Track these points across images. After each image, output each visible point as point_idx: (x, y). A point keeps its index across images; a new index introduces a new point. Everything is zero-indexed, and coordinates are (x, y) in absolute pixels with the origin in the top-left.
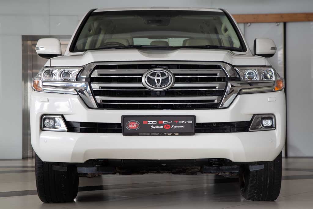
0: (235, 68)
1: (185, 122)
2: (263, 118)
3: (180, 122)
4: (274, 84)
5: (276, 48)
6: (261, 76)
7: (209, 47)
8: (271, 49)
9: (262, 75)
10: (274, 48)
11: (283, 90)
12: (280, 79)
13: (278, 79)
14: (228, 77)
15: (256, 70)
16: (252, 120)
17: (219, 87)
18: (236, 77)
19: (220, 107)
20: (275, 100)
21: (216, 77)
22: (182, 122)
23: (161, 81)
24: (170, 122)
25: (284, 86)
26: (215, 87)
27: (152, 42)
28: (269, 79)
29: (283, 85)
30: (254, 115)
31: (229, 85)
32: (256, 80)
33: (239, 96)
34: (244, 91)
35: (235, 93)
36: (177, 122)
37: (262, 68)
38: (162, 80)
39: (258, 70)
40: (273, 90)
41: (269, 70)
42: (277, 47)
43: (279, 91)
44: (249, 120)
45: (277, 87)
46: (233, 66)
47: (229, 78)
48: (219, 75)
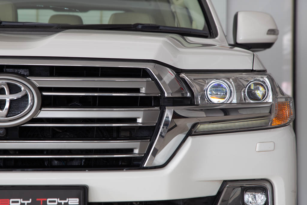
0: (183, 75)
1: (63, 202)
2: (245, 190)
3: (50, 202)
4: (270, 112)
5: (278, 31)
6: (242, 93)
7: (140, 27)
8: (268, 34)
9: (244, 92)
10: (272, 32)
11: (291, 124)
12: (283, 100)
13: (280, 100)
14: (166, 95)
15: (231, 80)
16: (220, 193)
17: (143, 120)
18: (185, 96)
19: (145, 166)
20: (272, 148)
21: (138, 97)
22: (55, 201)
23: (7, 105)
24: (26, 202)
25: (293, 116)
26: (134, 120)
27: (53, 17)
28: (260, 100)
29: (290, 114)
30: (225, 182)
31: (168, 114)
32: (229, 102)
33: (190, 139)
34: (202, 127)
35: (181, 133)
36: (43, 201)
37: (244, 75)
38: (11, 101)
39: (235, 80)
40: (267, 124)
41: (259, 80)
42: (279, 29)
43: (282, 128)
44: (214, 193)
45: (278, 117)
46: (178, 71)
47: (167, 98)
48: (144, 92)
